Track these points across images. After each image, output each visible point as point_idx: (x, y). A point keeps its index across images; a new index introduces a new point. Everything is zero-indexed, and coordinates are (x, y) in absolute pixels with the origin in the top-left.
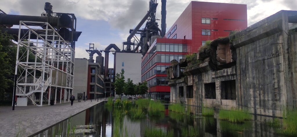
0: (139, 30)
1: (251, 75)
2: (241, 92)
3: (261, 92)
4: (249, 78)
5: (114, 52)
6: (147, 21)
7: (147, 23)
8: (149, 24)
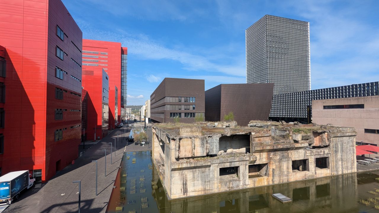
1: (340, 154)
2: (333, 164)
3: (346, 162)
4: (339, 155)
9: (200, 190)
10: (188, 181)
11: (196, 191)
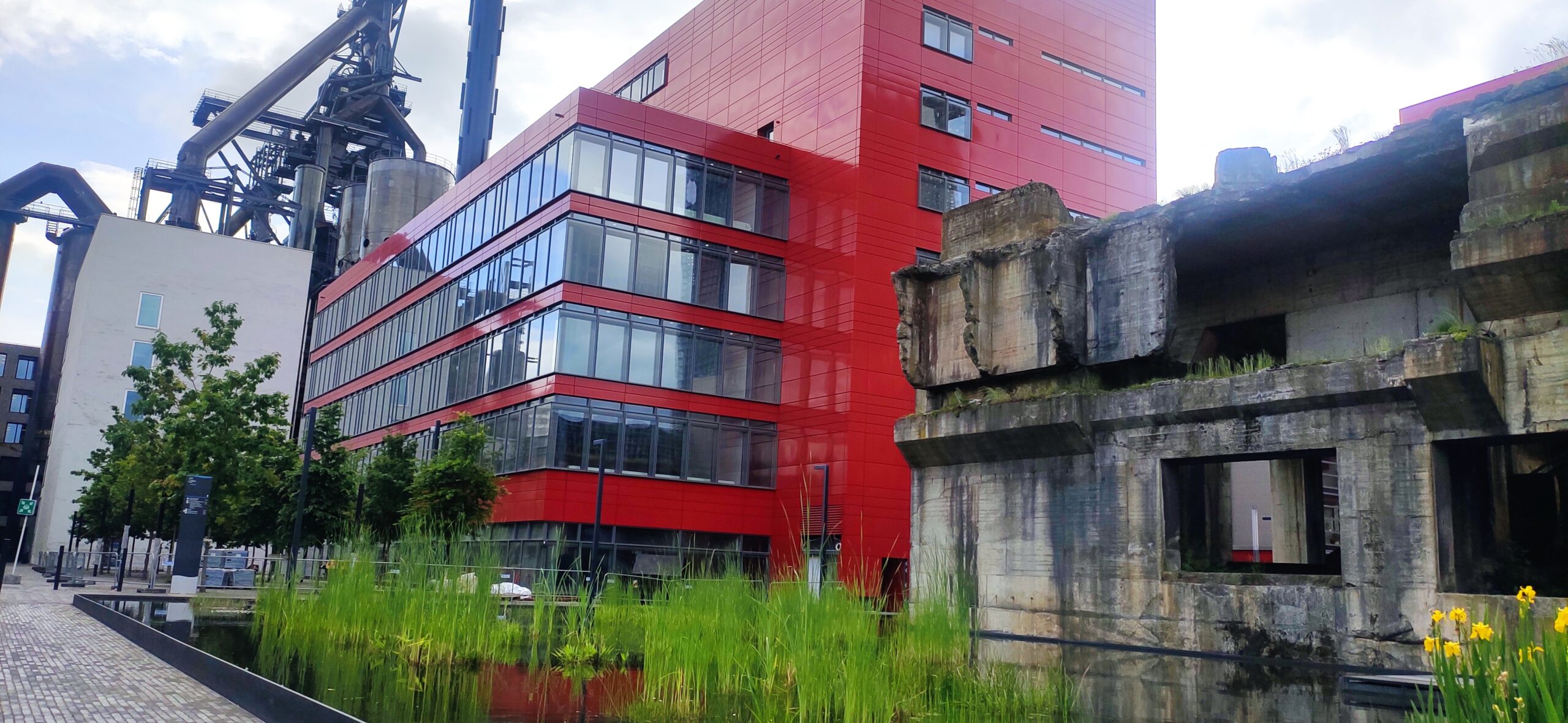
0: (271, 110)
5: (61, 228)
6: (328, 67)
7: (335, 82)
8: (346, 90)
9: (1037, 604)
10: (981, 533)
11: (1021, 609)
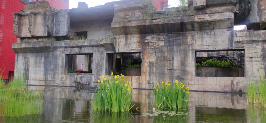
9: (41, 79)
10: (30, 66)
11: (37, 80)
